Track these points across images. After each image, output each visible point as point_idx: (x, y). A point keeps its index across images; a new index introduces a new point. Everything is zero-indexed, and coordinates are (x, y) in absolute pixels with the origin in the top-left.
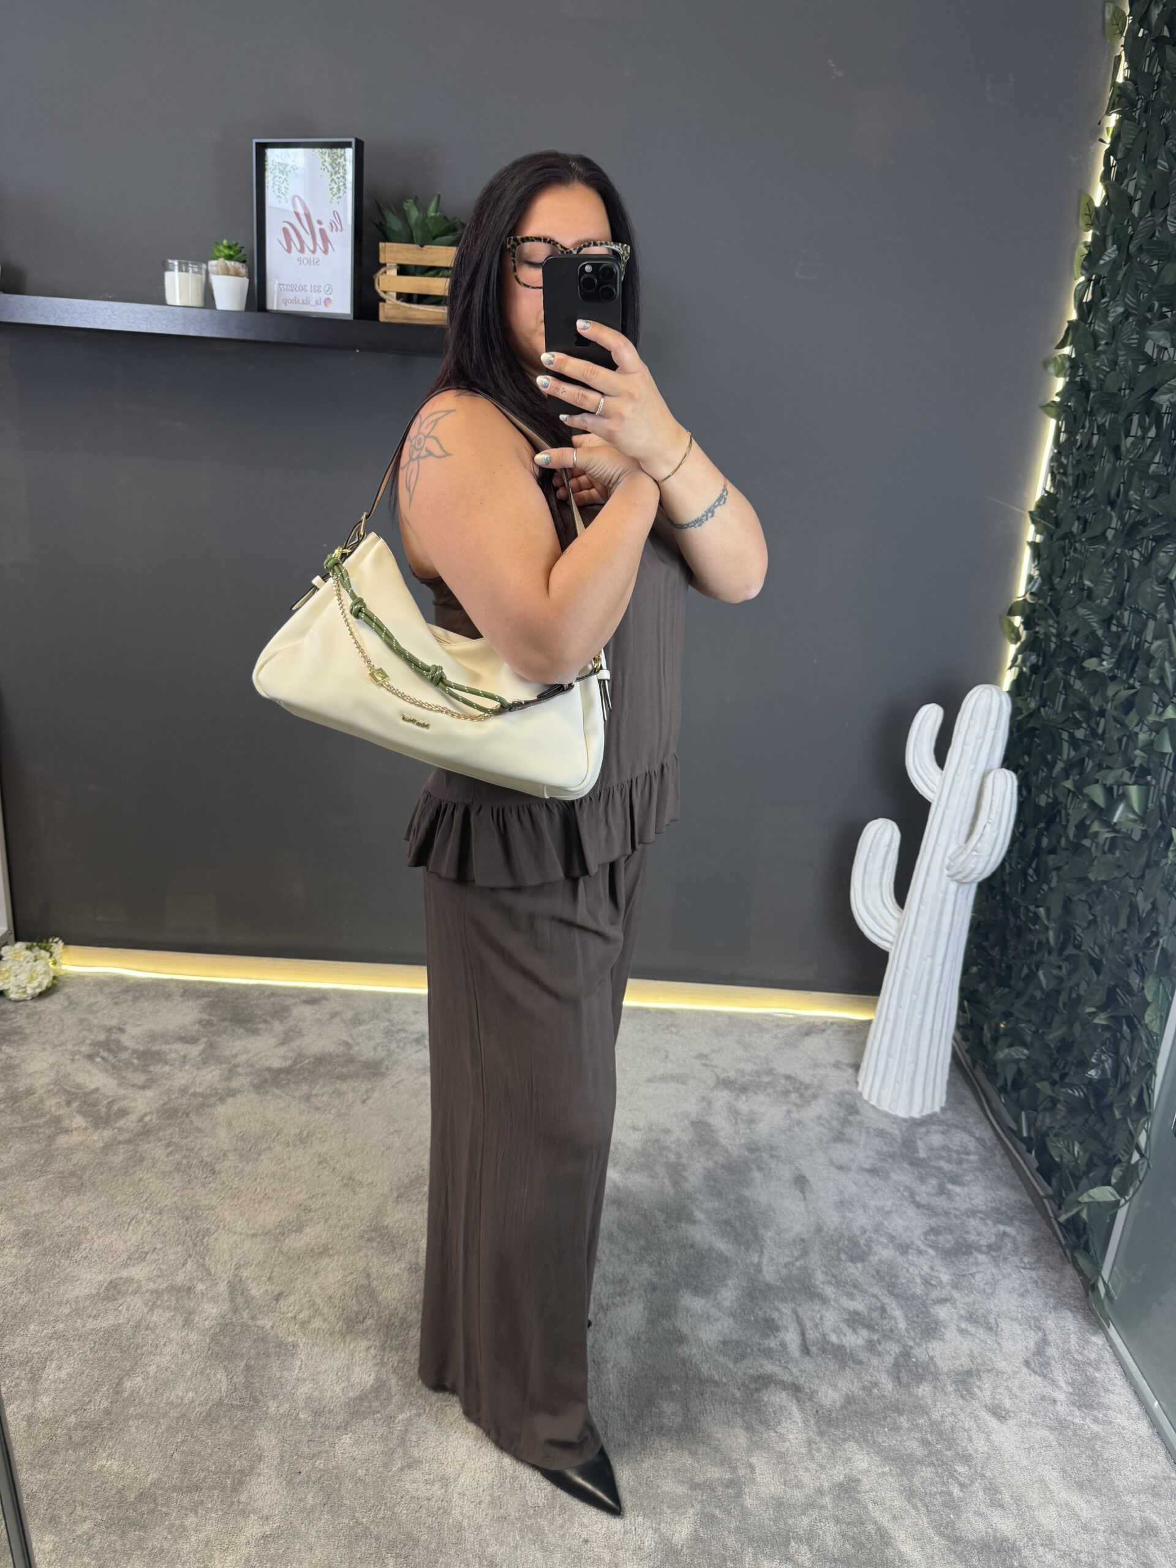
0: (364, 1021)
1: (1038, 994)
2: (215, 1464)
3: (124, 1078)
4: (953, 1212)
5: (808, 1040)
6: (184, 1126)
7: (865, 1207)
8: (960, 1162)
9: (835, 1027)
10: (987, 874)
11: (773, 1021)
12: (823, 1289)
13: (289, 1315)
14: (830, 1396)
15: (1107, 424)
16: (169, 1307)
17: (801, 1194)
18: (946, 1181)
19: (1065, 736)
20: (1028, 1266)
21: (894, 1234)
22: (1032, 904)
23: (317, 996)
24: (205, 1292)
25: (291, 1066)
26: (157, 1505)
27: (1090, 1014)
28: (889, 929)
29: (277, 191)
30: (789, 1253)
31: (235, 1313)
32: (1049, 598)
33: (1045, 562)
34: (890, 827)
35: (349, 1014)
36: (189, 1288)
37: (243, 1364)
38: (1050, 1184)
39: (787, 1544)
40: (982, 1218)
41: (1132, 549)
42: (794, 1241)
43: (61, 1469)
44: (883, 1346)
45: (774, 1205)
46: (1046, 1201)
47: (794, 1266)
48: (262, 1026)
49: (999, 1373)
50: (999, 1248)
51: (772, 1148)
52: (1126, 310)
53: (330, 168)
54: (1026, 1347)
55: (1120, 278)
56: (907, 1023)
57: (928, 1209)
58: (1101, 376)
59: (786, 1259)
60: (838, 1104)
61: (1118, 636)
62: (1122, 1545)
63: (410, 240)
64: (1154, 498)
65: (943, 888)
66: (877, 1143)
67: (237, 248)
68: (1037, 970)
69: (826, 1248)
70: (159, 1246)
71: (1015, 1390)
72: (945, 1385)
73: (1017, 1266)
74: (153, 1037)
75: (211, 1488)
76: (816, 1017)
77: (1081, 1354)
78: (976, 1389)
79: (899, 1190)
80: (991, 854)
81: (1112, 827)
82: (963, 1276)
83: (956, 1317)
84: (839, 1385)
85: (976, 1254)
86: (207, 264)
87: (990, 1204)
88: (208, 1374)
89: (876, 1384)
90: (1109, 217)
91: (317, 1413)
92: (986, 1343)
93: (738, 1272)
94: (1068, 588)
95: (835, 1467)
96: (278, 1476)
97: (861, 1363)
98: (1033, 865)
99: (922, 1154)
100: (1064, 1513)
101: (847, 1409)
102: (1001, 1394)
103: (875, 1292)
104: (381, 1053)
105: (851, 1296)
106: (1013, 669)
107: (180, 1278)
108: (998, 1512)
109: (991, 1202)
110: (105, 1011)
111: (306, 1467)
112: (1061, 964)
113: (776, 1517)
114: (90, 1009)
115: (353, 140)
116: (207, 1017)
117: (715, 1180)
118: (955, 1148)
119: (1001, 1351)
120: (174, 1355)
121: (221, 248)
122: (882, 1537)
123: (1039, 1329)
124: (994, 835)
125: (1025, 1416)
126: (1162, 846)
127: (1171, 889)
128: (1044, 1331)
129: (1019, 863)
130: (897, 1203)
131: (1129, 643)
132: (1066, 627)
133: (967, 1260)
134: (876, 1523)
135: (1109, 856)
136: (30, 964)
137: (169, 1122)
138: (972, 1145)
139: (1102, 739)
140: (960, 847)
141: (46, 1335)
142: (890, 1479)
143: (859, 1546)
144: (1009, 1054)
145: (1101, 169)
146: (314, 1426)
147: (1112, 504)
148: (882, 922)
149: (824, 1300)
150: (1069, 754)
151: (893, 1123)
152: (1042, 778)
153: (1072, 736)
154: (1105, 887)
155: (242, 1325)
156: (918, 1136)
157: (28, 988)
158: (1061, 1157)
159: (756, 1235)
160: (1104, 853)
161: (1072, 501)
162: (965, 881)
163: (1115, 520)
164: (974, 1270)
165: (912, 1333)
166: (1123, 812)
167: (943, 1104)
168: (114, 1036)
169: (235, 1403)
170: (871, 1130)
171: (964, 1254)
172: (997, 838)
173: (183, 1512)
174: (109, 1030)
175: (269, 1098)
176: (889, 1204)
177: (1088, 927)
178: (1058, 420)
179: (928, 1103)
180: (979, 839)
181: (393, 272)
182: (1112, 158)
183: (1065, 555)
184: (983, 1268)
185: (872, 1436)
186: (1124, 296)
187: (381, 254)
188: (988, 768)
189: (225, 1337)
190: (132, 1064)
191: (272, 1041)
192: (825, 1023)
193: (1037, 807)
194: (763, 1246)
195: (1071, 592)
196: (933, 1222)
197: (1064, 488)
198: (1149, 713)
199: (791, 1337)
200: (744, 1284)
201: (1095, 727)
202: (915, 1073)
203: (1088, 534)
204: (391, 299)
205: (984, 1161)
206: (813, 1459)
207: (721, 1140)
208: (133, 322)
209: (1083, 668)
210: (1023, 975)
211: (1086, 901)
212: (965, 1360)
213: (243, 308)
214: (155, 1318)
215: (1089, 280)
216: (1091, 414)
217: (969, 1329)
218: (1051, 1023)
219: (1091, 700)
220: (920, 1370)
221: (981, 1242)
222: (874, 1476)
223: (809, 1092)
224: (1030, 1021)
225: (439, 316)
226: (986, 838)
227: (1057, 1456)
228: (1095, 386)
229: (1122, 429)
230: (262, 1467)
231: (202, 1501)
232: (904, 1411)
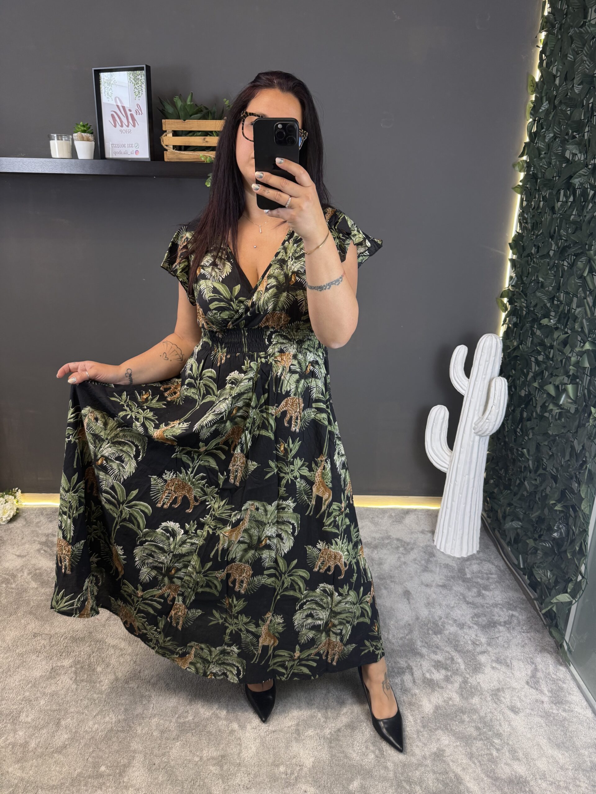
1: (525, 493)
4: (486, 605)
7: (440, 605)
8: (488, 579)
10: (494, 431)
12: (421, 650)
14: (427, 706)
15: (547, 196)
17: (407, 601)
18: (481, 589)
19: (533, 359)
20: (525, 631)
21: (456, 618)
22: (520, 447)
27: (552, 504)
28: (445, 461)
29: (107, 95)
30: (403, 632)
32: (521, 288)
33: (518, 269)
34: (443, 409)
37: (123, 709)
38: (536, 592)
40: (500, 608)
41: (563, 261)
42: (405, 625)
44: (453, 679)
45: (394, 607)
46: (535, 601)
47: (405, 638)
49: (514, 689)
50: (511, 623)
51: (391, 577)
52: (554, 135)
53: (133, 81)
54: (527, 674)
55: (550, 118)
56: (457, 509)
57: (473, 604)
58: (543, 171)
59: (401, 635)
60: (424, 552)
61: (558, 306)
62: (581, 776)
63: (178, 118)
64: (573, 233)
65: (472, 439)
66: (445, 571)
67: (88, 126)
68: (524, 481)
69: (422, 628)
71: (522, 697)
72: (486, 697)
73: (520, 632)
77: (555, 675)
78: (502, 698)
79: (457, 596)
80: (496, 421)
81: (560, 407)
82: (493, 638)
83: (490, 661)
84: (432, 700)
85: (498, 626)
86: (72, 135)
88: (105, 715)
89: (450, 699)
90: (543, 87)
91: (162, 732)
92: (506, 673)
94: (531, 282)
95: (432, 744)
96: (143, 767)
97: (442, 688)
98: (520, 427)
99: (468, 576)
100: (550, 761)
101: (436, 713)
102: (515, 700)
103: (448, 650)
105: (435, 653)
106: (504, 325)
108: (517, 763)
109: (505, 599)
110: (45, 526)
111: (157, 761)
112: (536, 478)
114: (37, 525)
115: (144, 66)
118: (485, 571)
119: (514, 677)
121: (80, 126)
122: (458, 779)
123: (533, 663)
124: (497, 411)
125: (528, 711)
126: (586, 415)
127: (592, 438)
128: (536, 664)
129: (511, 424)
130: (457, 602)
131: (564, 310)
132: (531, 303)
133: (494, 630)
134: (454, 772)
135: (559, 421)
136: (4, 504)
138: (494, 569)
139: (552, 360)
140: (480, 418)
142: (460, 748)
143: (446, 785)
144: (512, 525)
145: (538, 61)
147: (552, 237)
148: (442, 458)
149: (422, 656)
150: (535, 369)
151: (453, 560)
152: (522, 382)
153: (536, 359)
154: (557, 438)
156: (466, 566)
157: (3, 518)
158: (541, 579)
161: (531, 237)
162: (483, 435)
163: (554, 246)
164: (497, 635)
165: (468, 671)
166: (565, 399)
167: (478, 549)
168: (50, 539)
169: (119, 729)
170: (442, 565)
171: (492, 627)
172: (498, 413)
176: (453, 603)
177: (549, 459)
178: (522, 195)
179: (470, 549)
180: (489, 414)
181: (170, 135)
182: (544, 55)
183: (529, 265)
184: (502, 633)
185: (450, 726)
186: (554, 128)
187: (164, 126)
188: (492, 377)
193: (520, 396)
195: (533, 284)
196: (476, 611)
197: (526, 230)
198: (576, 347)
201: (548, 354)
202: (463, 534)
203: (540, 254)
204: (170, 149)
205: (500, 577)
206: (420, 740)
208: (34, 168)
209: (540, 324)
210: (517, 484)
211: (548, 445)
212: (496, 683)
213: (92, 158)
215: (534, 120)
216: (539, 190)
217: (497, 666)
218: (533, 508)
219: (546, 340)
220: (473, 690)
221: (501, 620)
222: (452, 748)
223: (409, 547)
224: (522, 507)
225: (196, 157)
226: (493, 413)
227: (545, 731)
228: (540, 176)
229: (555, 198)
230: (135, 763)
231: (104, 782)
232: (466, 712)
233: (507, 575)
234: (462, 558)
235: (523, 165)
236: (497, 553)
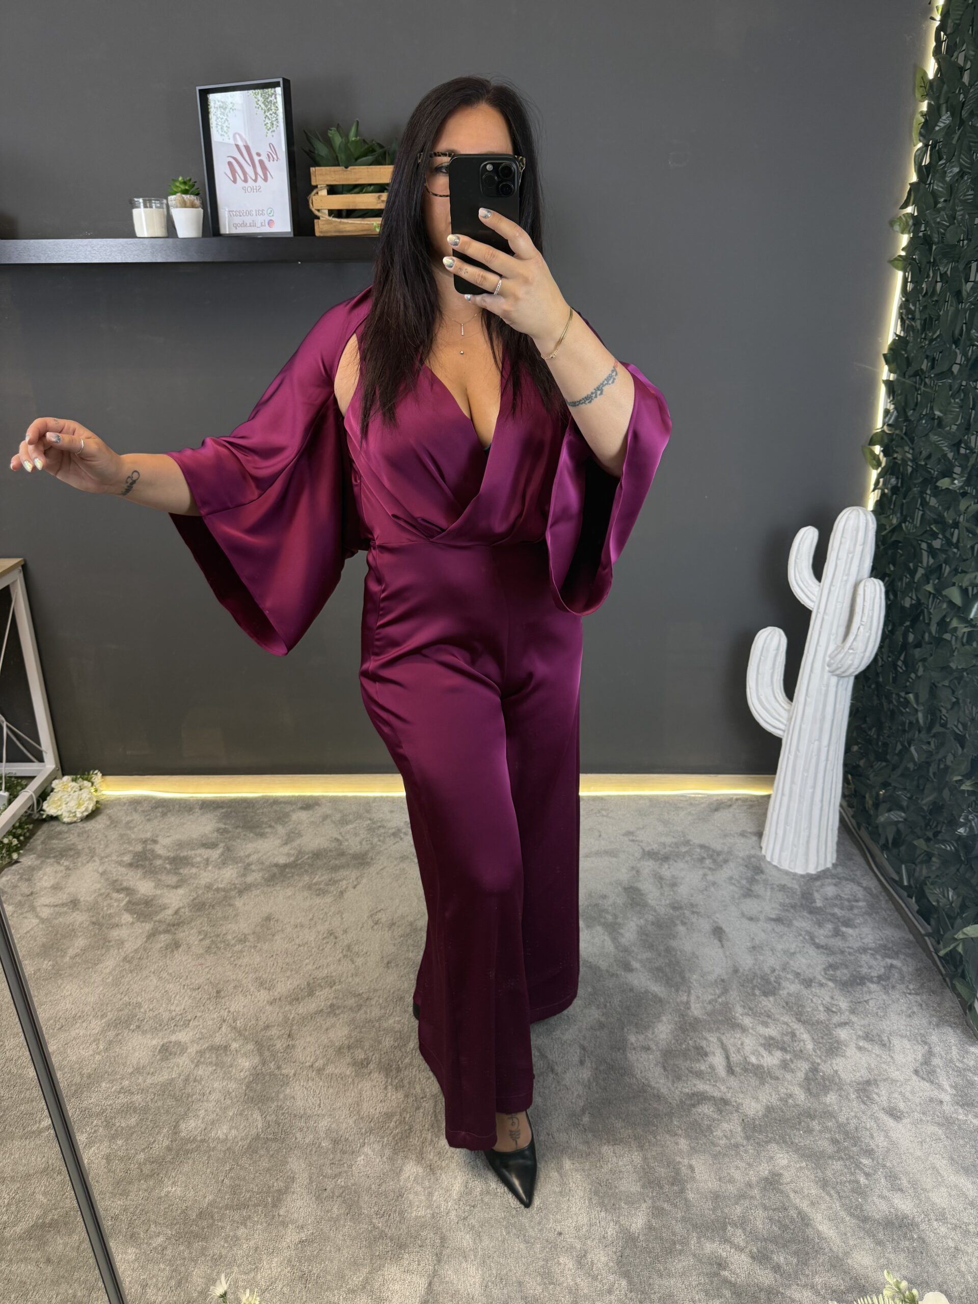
0: (350, 821)
1: (911, 766)
2: (257, 1185)
3: (160, 880)
4: (847, 950)
5: (717, 815)
6: (211, 916)
7: (773, 950)
8: (851, 908)
9: (740, 802)
10: (862, 667)
11: (687, 801)
12: (742, 1020)
13: (307, 1064)
14: (753, 1107)
15: (949, 273)
16: (211, 1063)
17: (719, 943)
18: (840, 924)
19: (924, 546)
20: (913, 992)
21: (799, 971)
22: (903, 691)
23: (310, 802)
24: (238, 1049)
25: (294, 862)
26: (214, 1221)
27: (957, 781)
28: (780, 719)
29: (220, 131)
30: (712, 992)
31: (264, 1064)
32: (904, 428)
33: (899, 397)
34: (777, 633)
35: (338, 816)
36: (226, 1047)
37: (273, 1107)
38: (929, 924)
39: (724, 1229)
42: (716, 981)
43: (136, 1196)
44: (795, 1064)
45: (697, 953)
46: (927, 938)
47: (716, 1002)
48: (268, 830)
49: (894, 1081)
50: (889, 978)
51: (692, 905)
52: (961, 170)
53: (263, 106)
54: (915, 1059)
55: (954, 142)
56: (800, 796)
57: (826, 949)
58: (942, 231)
59: (710, 997)
60: (746, 866)
61: (967, 457)
63: (337, 164)
65: (825, 682)
66: (780, 896)
67: (191, 183)
68: (910, 746)
69: (743, 986)
70: (199, 1014)
71: (908, 1094)
72: (848, 1094)
73: (904, 993)
74: (181, 845)
75: (256, 1205)
76: (723, 795)
77: (962, 1062)
78: (874, 1096)
79: (801, 935)
80: (865, 651)
81: (970, 623)
82: (859, 1003)
83: (854, 1037)
84: (760, 1098)
85: (868, 984)
86: (167, 199)
87: (878, 942)
88: (246, 1115)
89: (791, 1096)
90: (941, 88)
91: (336, 1142)
92: (881, 1057)
93: (670, 1010)
94: (921, 419)
95: (760, 1164)
96: (309, 1193)
97: (777, 1078)
98: (902, 658)
99: (819, 904)
100: (953, 1193)
101: (767, 1117)
102: (896, 1098)
103: (786, 1020)
104: (366, 847)
105: (766, 1025)
106: (876, 491)
107: (218, 1040)
108: (899, 1194)
109: (879, 940)
110: (141, 827)
111: (330, 1185)
112: (930, 740)
113: (714, 1207)
114: (129, 825)
115: (281, 80)
116: (223, 826)
117: (647, 935)
118: (846, 897)
119: (894, 1063)
120: (218, 1101)
121: (178, 184)
122: (803, 1219)
123: (925, 1043)
124: (867, 635)
125: (917, 1116)
128: (930, 1045)
129: (889, 657)
130: (800, 945)
132: (921, 453)
133: (861, 990)
134: (797, 1208)
135: (967, 647)
136: (77, 793)
137: (198, 913)
138: (860, 894)
139: (957, 547)
140: (838, 647)
141: (115, 1091)
142: (806, 1172)
143: (784, 1227)
144: (889, 817)
145: (933, 44)
146: (334, 1152)
147: (956, 342)
148: (775, 714)
149: (744, 1029)
150: (928, 562)
151: (793, 879)
152: (906, 584)
153: (930, 546)
154: (965, 674)
155: (271, 1074)
156: (815, 888)
157: (77, 813)
158: (938, 902)
159: (683, 978)
160: (963, 645)
161: (921, 342)
162: (843, 675)
163: (959, 357)
164: (867, 997)
165: (818, 1052)
167: (834, 861)
168: (149, 847)
169: (269, 1137)
170: (775, 886)
171: (858, 984)
172: (869, 637)
173: (235, 1225)
174: (145, 842)
175: (278, 888)
176: (794, 946)
177: (952, 708)
178: (905, 271)
179: (822, 861)
180: (855, 639)
181: (324, 192)
182: (942, 33)
183: (917, 390)
184: (875, 995)
185: (790, 1138)
186: (959, 157)
187: (313, 178)
188: (859, 578)
189: (257, 1084)
190: (165, 868)
191: (278, 842)
192: (731, 799)
193: (903, 608)
194: (690, 987)
195: (924, 422)
196: (831, 959)
197: (913, 331)
199: (718, 1060)
200: (676, 1019)
201: (950, 537)
202: (809, 837)
203: (937, 370)
204: (324, 216)
205: (871, 906)
206: (742, 1159)
207: (650, 901)
208: (110, 255)
209: (937, 487)
210: (897, 751)
211: (949, 687)
212: (864, 1072)
213: (200, 235)
214: (200, 1072)
215: (926, 145)
216: (934, 264)
217: (866, 1046)
218: (923, 789)
219: (945, 514)
220: (827, 1083)
221: (873, 974)
222: (793, 1171)
223: (721, 858)
224: (905, 789)
225: (366, 227)
226: (860, 638)
227: (945, 1147)
228: (936, 240)
229: (963, 276)
230: (295, 1186)
231: (250, 1216)
232: (815, 1116)
233: (883, 902)
234: (808, 875)
235: (907, 222)
236: (867, 867)
